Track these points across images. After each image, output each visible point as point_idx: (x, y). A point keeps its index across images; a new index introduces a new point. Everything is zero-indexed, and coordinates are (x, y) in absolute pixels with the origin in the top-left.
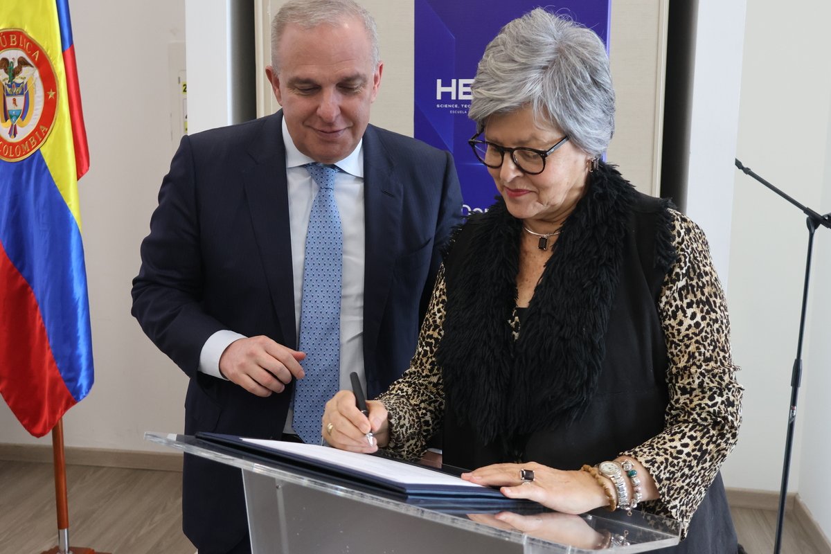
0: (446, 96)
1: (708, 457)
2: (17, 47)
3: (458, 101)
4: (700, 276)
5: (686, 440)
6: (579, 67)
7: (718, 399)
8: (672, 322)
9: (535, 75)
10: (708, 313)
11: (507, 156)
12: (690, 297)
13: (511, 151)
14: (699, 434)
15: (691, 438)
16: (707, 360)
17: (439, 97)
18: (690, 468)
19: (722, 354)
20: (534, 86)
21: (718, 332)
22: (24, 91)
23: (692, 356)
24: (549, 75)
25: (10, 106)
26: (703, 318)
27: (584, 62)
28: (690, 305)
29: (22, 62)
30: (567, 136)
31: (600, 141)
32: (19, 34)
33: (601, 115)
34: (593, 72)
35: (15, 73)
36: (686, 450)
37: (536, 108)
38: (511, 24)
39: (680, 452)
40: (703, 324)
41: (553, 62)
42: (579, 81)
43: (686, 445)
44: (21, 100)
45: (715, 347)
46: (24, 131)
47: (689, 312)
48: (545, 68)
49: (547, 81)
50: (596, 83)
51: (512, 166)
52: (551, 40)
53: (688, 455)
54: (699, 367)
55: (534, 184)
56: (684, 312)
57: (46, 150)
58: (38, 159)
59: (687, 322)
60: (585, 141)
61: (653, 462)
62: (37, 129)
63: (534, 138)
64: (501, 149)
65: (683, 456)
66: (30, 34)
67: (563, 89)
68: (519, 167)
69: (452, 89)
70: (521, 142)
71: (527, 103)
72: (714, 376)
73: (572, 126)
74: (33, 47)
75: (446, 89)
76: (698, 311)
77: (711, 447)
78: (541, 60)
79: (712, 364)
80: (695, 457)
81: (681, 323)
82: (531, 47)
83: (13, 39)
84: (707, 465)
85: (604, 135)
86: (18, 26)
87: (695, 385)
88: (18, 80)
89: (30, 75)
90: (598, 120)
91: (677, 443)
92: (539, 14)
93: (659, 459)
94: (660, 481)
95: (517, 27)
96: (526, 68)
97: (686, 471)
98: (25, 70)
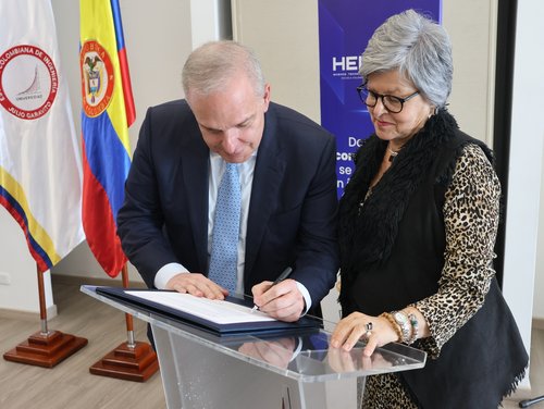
0: (339, 68)
1: (463, 311)
2: (94, 50)
3: (346, 71)
4: (475, 193)
5: (451, 298)
6: (432, 48)
7: (473, 275)
8: (450, 220)
9: (402, 50)
10: (475, 217)
11: (379, 100)
12: (465, 206)
13: (382, 97)
14: (459, 296)
15: (454, 297)
16: (469, 247)
17: (334, 69)
18: (452, 316)
19: (481, 245)
20: (401, 57)
21: (480, 230)
22: (98, 76)
23: (459, 243)
24: (412, 51)
25: (92, 85)
26: (471, 221)
27: (434, 45)
28: (463, 211)
29: (97, 59)
30: (419, 91)
31: (439, 96)
32: (94, 42)
33: (443, 81)
34: (440, 52)
35: (93, 66)
36: (449, 305)
37: (400, 72)
38: (392, 18)
39: (446, 305)
40: (470, 224)
41: (415, 43)
42: (430, 57)
43: (450, 302)
44: (96, 81)
45: (476, 240)
46: (99, 99)
47: (462, 215)
48: (409, 47)
49: (410, 55)
50: (441, 59)
51: (382, 107)
52: (416, 30)
53: (451, 307)
54: (463, 251)
55: (394, 119)
56: (459, 215)
57: (110, 110)
58: (105, 115)
59: (459, 221)
60: (430, 96)
61: (427, 310)
62: (105, 98)
63: (398, 89)
64: (376, 95)
65: (447, 308)
66: (100, 43)
67: (419, 61)
68: (386, 108)
69: (342, 64)
70: (389, 92)
71: (395, 68)
72: (473, 258)
73: (423, 85)
74: (102, 50)
75: (339, 64)
76: (468, 216)
77: (467, 304)
78: (408, 41)
79: (473, 250)
80: (455, 310)
81: (455, 221)
82: (402, 33)
83: (92, 46)
84: (462, 316)
85: (443, 93)
86: (93, 38)
87: (459, 262)
88: (95, 70)
89: (101, 67)
90: (440, 83)
91: (444, 300)
92: (411, 13)
93: (431, 308)
94: (431, 322)
95: (395, 20)
96: (397, 45)
97: (449, 318)
98: (98, 63)
